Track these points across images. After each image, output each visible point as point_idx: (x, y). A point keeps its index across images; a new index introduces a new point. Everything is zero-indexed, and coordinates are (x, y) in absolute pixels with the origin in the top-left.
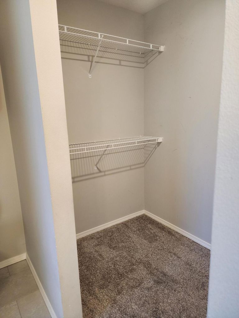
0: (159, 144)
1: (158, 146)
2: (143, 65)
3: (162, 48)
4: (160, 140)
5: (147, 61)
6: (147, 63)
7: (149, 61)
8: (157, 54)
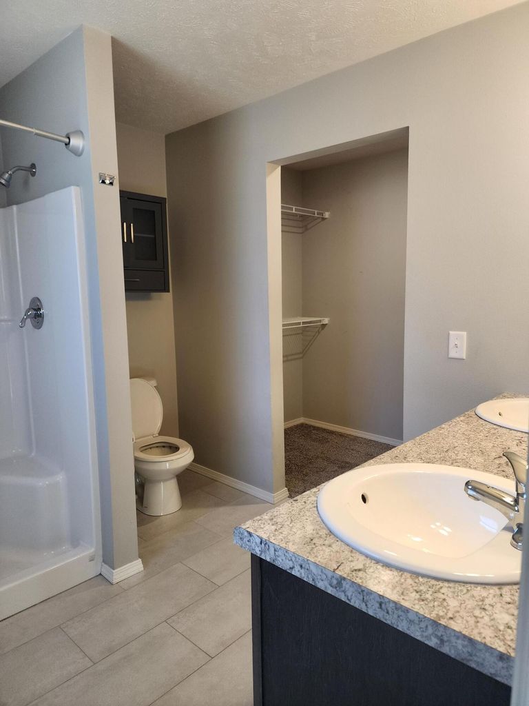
0: (324, 326)
1: (322, 329)
2: (300, 230)
3: (327, 215)
4: (326, 321)
5: (306, 226)
6: (306, 228)
7: (309, 226)
8: (320, 220)
